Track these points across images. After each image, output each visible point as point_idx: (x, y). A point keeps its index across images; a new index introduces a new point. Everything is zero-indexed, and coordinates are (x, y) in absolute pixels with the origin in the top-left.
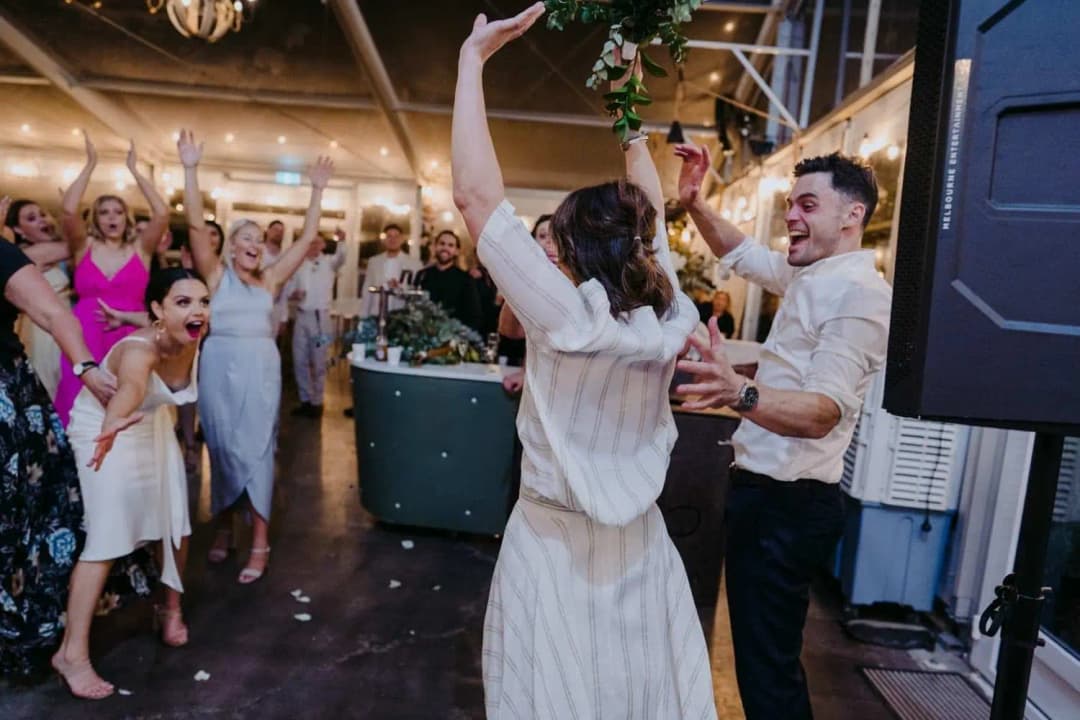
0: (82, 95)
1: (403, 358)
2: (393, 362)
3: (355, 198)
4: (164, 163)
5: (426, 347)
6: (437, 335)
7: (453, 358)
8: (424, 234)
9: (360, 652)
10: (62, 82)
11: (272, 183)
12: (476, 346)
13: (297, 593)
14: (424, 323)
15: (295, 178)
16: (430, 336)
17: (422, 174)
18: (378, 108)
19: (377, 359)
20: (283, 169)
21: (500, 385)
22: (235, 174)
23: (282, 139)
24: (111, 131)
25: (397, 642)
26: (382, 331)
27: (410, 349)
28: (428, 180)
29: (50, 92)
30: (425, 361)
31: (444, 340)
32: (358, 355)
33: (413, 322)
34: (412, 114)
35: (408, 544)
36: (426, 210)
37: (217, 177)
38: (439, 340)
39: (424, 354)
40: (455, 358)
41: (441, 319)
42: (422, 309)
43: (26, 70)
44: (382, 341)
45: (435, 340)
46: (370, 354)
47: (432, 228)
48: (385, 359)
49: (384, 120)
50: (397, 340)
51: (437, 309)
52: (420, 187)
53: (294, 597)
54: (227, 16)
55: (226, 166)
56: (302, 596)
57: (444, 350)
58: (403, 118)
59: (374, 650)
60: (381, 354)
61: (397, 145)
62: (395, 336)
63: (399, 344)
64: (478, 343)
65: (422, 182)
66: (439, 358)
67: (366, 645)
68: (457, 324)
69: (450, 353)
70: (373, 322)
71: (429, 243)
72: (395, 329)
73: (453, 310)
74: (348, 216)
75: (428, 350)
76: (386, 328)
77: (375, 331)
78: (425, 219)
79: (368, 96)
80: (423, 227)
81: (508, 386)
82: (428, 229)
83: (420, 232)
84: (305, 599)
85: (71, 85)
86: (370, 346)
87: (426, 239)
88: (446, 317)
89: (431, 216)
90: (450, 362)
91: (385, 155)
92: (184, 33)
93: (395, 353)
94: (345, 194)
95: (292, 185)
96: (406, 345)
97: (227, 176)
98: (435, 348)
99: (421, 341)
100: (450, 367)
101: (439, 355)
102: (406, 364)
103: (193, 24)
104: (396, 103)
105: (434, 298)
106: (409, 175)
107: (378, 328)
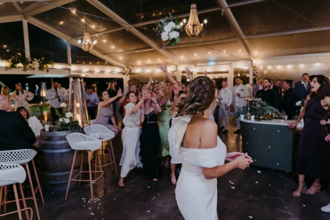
0: (162, 51)
1: (255, 119)
2: (252, 120)
3: (231, 66)
4: (180, 64)
5: (262, 115)
6: (265, 112)
7: (270, 118)
8: (254, 75)
9: (250, 199)
10: (157, 49)
11: (207, 65)
12: (277, 113)
13: (230, 182)
14: (260, 108)
15: (214, 63)
16: (263, 112)
17: (253, 56)
18: (239, 39)
19: (247, 119)
20: (210, 61)
21: (287, 126)
22: (197, 65)
23: (210, 53)
24: (168, 58)
25: (259, 198)
26: (249, 111)
27: (257, 116)
28: (254, 58)
29: (155, 52)
30: (262, 119)
31: (267, 113)
32: (242, 118)
33: (257, 108)
34: (249, 39)
35: (259, 172)
36: (254, 67)
37: (193, 66)
38: (266, 113)
39: (262, 117)
40: (271, 118)
41: (266, 106)
42: (259, 103)
43: (150, 47)
44: (249, 114)
45: (265, 113)
46: (245, 117)
47: (257, 73)
48: (250, 119)
49: (240, 42)
50: (252, 113)
51: (265, 103)
52: (252, 60)
53: (229, 183)
54: (200, 29)
55: (194, 63)
56: (232, 182)
57: (267, 116)
58: (246, 41)
59: (254, 199)
60: (249, 118)
61: (244, 49)
62: (252, 112)
63: (253, 114)
64: (278, 112)
65: (253, 59)
66: (266, 118)
67: (251, 197)
68: (271, 107)
69: (270, 117)
70: (245, 108)
71: (256, 78)
72: (252, 110)
73: (269, 103)
74: (230, 72)
75: (263, 116)
76: (250, 110)
77: (246, 111)
78: (254, 70)
79: (234, 37)
80: (254, 73)
81: (289, 126)
82: (255, 73)
83: (253, 74)
84: (233, 183)
85: (159, 49)
86: (245, 115)
87: (255, 76)
88: (267, 105)
89: (256, 69)
90: (270, 119)
91: (240, 52)
92: (190, 35)
93: (253, 117)
94: (229, 66)
95: (213, 65)
96: (255, 115)
97: (195, 65)
98: (265, 115)
99: (260, 114)
100: (270, 121)
101: (266, 117)
102: (256, 120)
103: (191, 32)
104: (244, 37)
105: (263, 100)
106: (248, 57)
107: (247, 110)
